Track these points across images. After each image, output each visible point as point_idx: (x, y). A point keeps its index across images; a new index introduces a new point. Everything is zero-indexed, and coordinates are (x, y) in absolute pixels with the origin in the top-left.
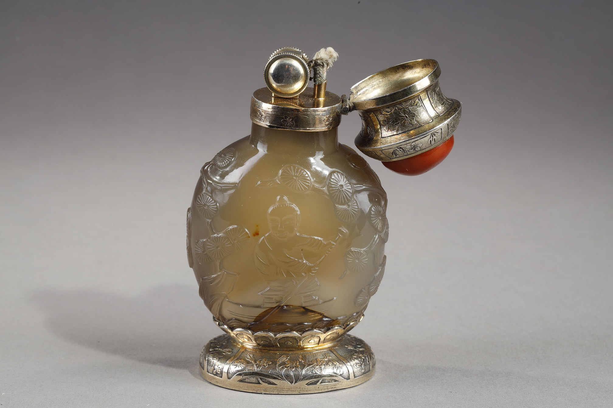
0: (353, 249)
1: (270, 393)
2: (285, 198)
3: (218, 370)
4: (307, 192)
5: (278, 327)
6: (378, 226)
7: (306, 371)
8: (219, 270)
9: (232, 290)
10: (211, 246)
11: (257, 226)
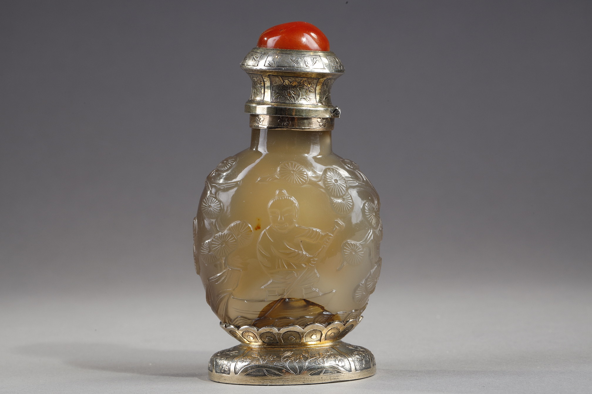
0: (349, 241)
1: (276, 384)
2: (284, 191)
3: (226, 368)
4: (304, 186)
5: (281, 321)
6: (372, 222)
7: (309, 363)
8: (224, 267)
9: (237, 287)
10: (216, 244)
11: (259, 220)
